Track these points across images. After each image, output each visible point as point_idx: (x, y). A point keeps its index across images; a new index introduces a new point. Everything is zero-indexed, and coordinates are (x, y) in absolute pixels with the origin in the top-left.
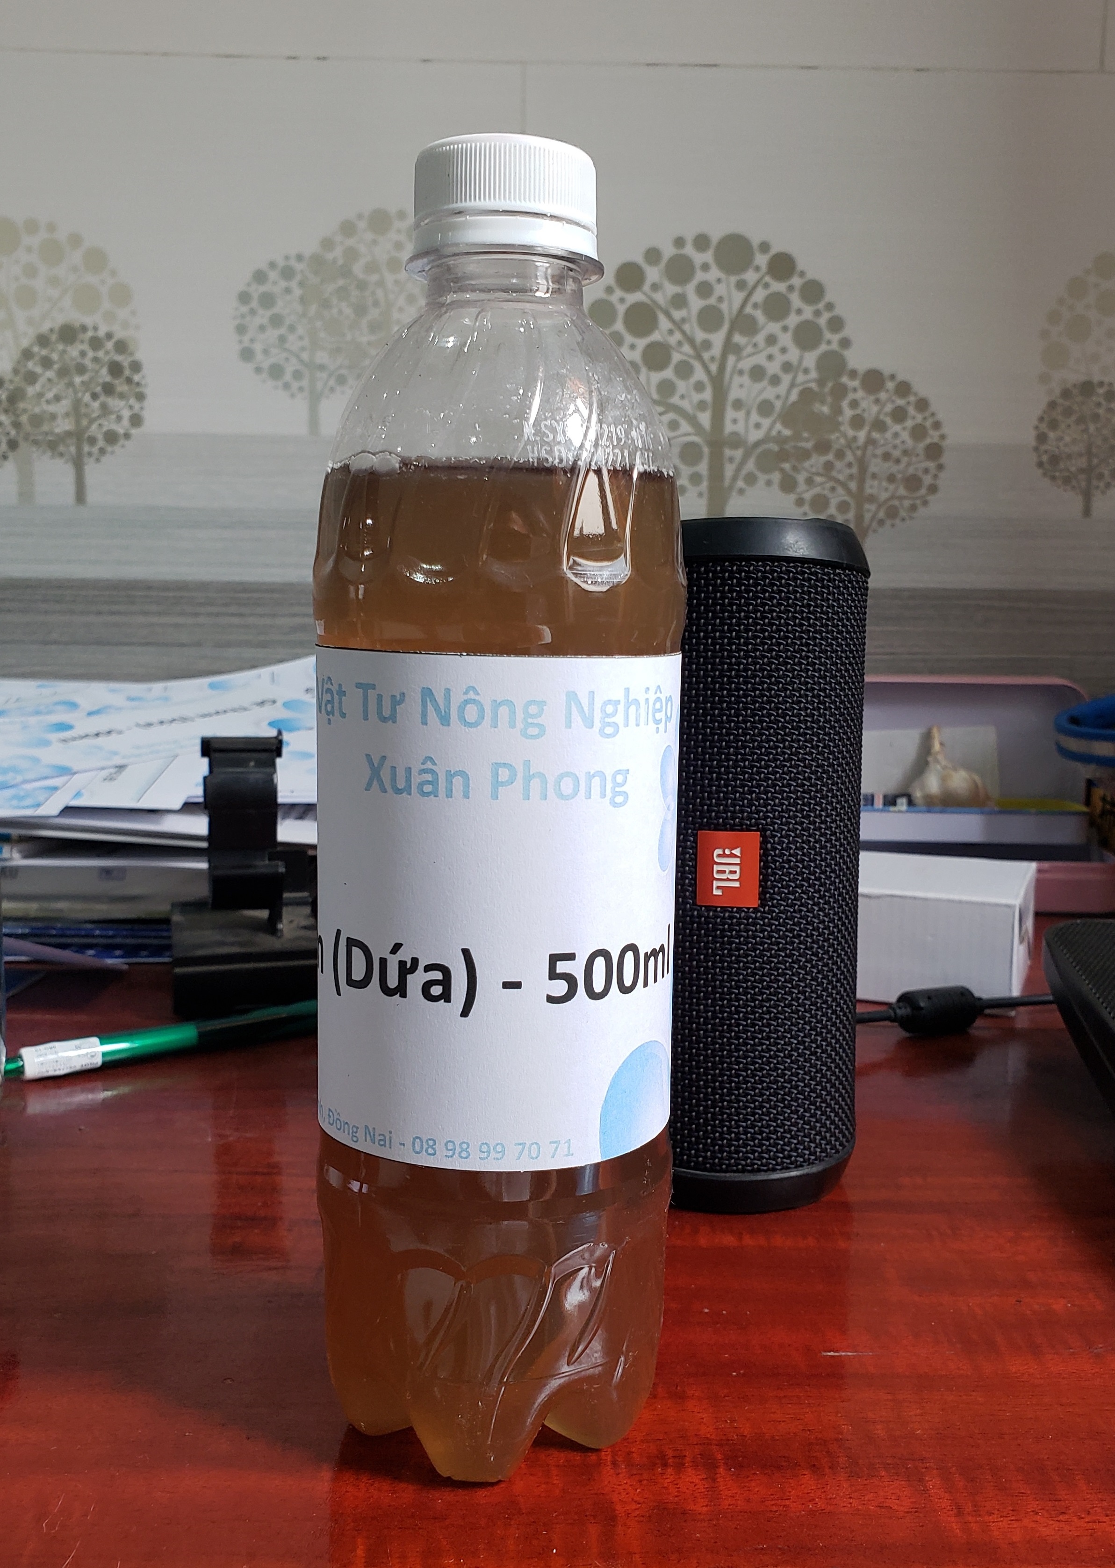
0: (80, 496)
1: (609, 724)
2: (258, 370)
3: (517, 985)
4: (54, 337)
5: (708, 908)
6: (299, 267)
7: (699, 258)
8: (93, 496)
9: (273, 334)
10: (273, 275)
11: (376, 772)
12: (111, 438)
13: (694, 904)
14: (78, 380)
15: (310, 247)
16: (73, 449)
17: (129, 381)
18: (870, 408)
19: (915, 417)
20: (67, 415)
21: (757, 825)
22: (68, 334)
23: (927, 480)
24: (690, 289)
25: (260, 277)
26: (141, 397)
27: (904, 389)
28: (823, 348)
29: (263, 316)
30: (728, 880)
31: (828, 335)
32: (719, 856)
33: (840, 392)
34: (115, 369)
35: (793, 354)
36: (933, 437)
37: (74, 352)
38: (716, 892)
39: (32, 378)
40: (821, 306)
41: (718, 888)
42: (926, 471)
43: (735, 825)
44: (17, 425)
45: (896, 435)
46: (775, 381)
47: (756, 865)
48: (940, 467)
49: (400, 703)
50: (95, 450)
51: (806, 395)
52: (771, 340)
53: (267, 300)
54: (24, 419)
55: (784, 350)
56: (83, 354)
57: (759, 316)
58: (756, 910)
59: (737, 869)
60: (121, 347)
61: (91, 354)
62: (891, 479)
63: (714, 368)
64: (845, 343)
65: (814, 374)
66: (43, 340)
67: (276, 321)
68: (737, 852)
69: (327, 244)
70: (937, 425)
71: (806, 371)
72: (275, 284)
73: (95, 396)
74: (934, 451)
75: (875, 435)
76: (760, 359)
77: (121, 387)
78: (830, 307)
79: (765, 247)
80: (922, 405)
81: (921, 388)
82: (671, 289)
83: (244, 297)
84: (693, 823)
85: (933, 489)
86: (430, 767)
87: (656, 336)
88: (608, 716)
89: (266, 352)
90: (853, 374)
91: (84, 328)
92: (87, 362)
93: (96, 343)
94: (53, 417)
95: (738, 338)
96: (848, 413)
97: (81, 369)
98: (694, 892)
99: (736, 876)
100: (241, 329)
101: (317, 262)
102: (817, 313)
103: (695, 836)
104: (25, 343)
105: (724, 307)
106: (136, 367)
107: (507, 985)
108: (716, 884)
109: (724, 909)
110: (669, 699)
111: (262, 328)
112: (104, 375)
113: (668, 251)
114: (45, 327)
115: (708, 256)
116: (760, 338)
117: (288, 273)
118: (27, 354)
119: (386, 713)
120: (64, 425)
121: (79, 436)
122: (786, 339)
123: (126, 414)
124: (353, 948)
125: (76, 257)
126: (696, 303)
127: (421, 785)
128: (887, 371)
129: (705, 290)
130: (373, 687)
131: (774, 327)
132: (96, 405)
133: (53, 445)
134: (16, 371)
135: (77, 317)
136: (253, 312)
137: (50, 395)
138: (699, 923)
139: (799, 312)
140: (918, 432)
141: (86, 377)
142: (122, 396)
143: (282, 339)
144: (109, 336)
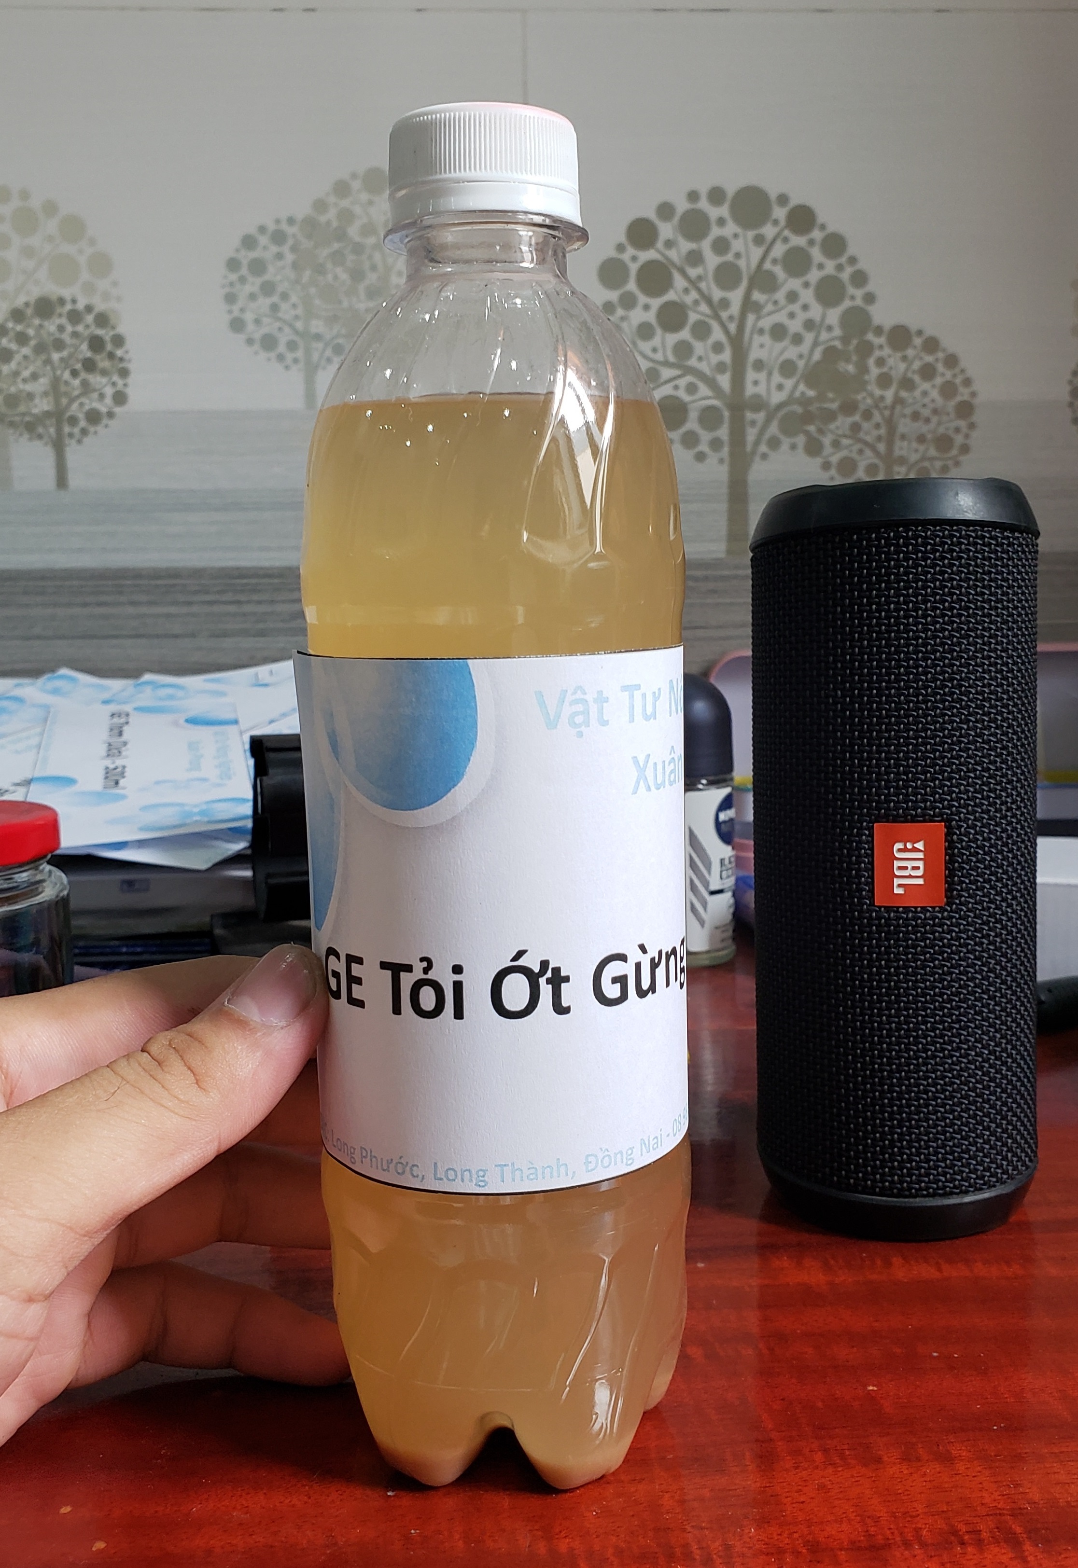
0: (62, 481)
2: (250, 341)
4: (29, 311)
5: (888, 909)
6: (290, 230)
7: (714, 212)
8: (75, 480)
9: (264, 303)
10: (263, 240)
12: (94, 417)
13: (872, 904)
14: (56, 356)
15: (302, 209)
16: (52, 430)
17: (111, 356)
18: (897, 366)
19: (944, 374)
20: (46, 394)
21: (941, 815)
22: (45, 307)
23: (959, 439)
24: (706, 246)
25: (249, 242)
26: (124, 373)
27: (932, 344)
28: (847, 304)
29: (253, 284)
30: (910, 876)
31: (851, 290)
32: (900, 850)
33: (866, 349)
34: (96, 344)
35: (816, 311)
36: (964, 394)
37: (51, 327)
38: (898, 891)
40: (843, 260)
41: (900, 886)
42: (957, 430)
45: (925, 393)
46: (797, 339)
47: (942, 858)
48: (972, 426)
50: (76, 430)
51: (830, 353)
52: (792, 297)
53: (258, 267)
55: (805, 307)
56: (61, 328)
57: (779, 271)
58: (942, 910)
59: (920, 864)
60: (102, 320)
61: (69, 328)
62: (921, 439)
63: (733, 327)
64: (870, 298)
65: (837, 332)
66: (17, 315)
67: (268, 289)
68: (920, 845)
69: (320, 205)
70: (967, 382)
71: (830, 328)
72: (266, 250)
73: (74, 373)
74: (965, 410)
75: (904, 394)
76: (781, 317)
77: (103, 363)
78: (853, 260)
79: (783, 200)
80: (952, 361)
81: (950, 343)
82: (685, 246)
83: (233, 264)
84: (869, 814)
85: (965, 449)
87: (671, 296)
89: (257, 322)
90: (879, 331)
91: (62, 301)
92: (66, 337)
93: (75, 317)
94: (30, 396)
95: (757, 296)
96: (875, 371)
97: (59, 345)
98: (872, 891)
99: (920, 873)
100: (230, 298)
101: (310, 225)
102: (840, 268)
103: (871, 829)
105: (742, 263)
106: (119, 341)
108: (897, 882)
109: (907, 909)
111: (252, 297)
112: (85, 350)
113: (682, 206)
114: (20, 301)
115: (724, 211)
116: (781, 295)
117: (279, 237)
120: (43, 405)
121: (58, 416)
122: (807, 296)
123: (109, 391)
125: (51, 226)
126: (712, 260)
128: (913, 327)
129: (721, 246)
131: (794, 284)
132: (76, 382)
133: (31, 427)
135: (53, 290)
136: (242, 280)
137: (26, 374)
139: (821, 266)
140: (948, 390)
141: (65, 353)
142: (104, 373)
143: (275, 308)
144: (89, 309)
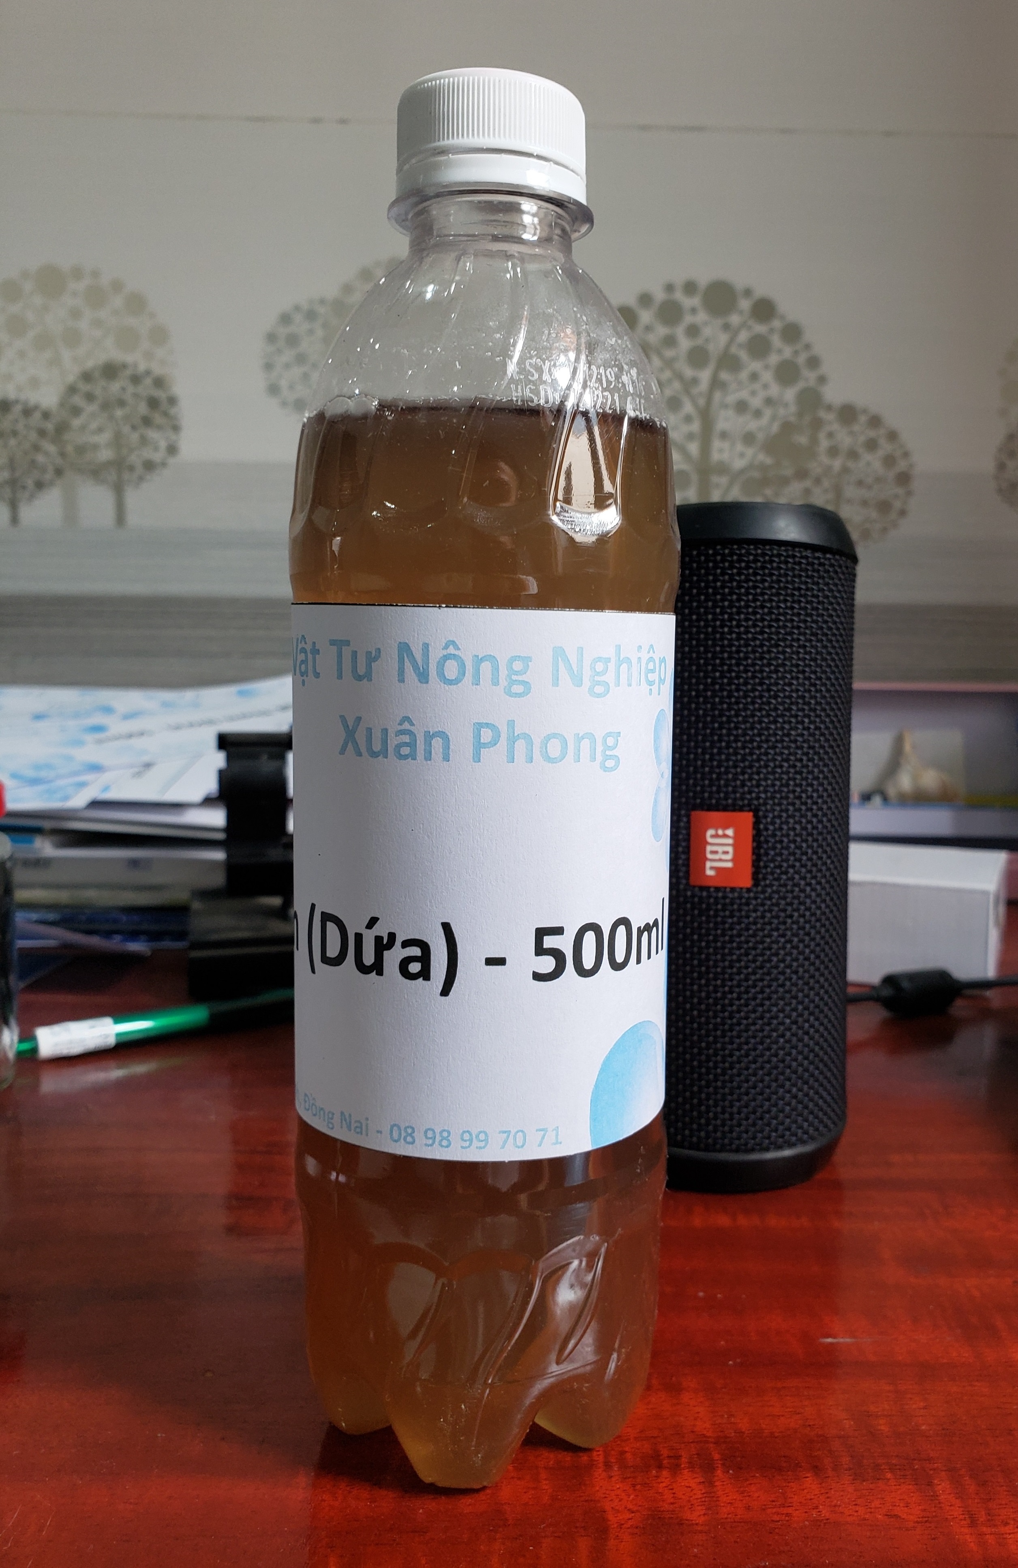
0: (120, 518)
1: (598, 683)
2: (284, 404)
3: (501, 962)
4: (97, 374)
5: (702, 888)
6: (321, 310)
7: (688, 302)
8: (133, 519)
9: (297, 371)
10: (298, 318)
11: (350, 734)
12: (149, 466)
13: (687, 884)
14: (119, 413)
15: (331, 291)
16: (114, 476)
17: (166, 414)
18: (844, 439)
19: (886, 447)
20: (109, 445)
21: (749, 805)
22: (111, 371)
23: (897, 504)
24: (680, 332)
25: (285, 319)
26: (176, 428)
27: (875, 421)
28: (801, 385)
30: (721, 860)
31: (806, 373)
32: (712, 836)
33: (817, 424)
34: (153, 403)
35: (774, 390)
36: (902, 465)
37: (115, 387)
38: (710, 873)
39: (76, 411)
40: (800, 346)
41: (712, 868)
42: (896, 496)
43: (727, 805)
44: (63, 455)
45: (868, 464)
46: (758, 414)
47: (749, 845)
48: (909, 493)
49: (376, 659)
50: (134, 477)
51: (787, 428)
52: (754, 377)
53: (293, 340)
54: (69, 449)
55: (766, 386)
56: (123, 389)
57: (743, 355)
58: (749, 890)
59: (730, 849)
60: (159, 382)
61: (131, 389)
62: (865, 503)
63: (702, 402)
64: (822, 380)
65: (793, 409)
66: (87, 377)
67: (301, 359)
68: (730, 832)
69: (347, 289)
70: (906, 455)
71: (786, 405)
72: (300, 326)
73: (134, 428)
74: (904, 479)
75: (850, 464)
76: (744, 394)
77: (158, 419)
78: (808, 347)
79: (748, 293)
80: (893, 436)
81: (892, 420)
82: (662, 331)
83: (271, 338)
84: (687, 803)
85: (903, 513)
86: (407, 728)
88: (598, 674)
89: (291, 387)
90: (829, 408)
91: (124, 366)
92: (127, 396)
93: (136, 379)
94: (96, 447)
95: (724, 376)
96: (824, 443)
98: (688, 873)
99: (729, 857)
100: (268, 367)
101: (339, 306)
102: (796, 353)
103: (688, 816)
104: (71, 378)
105: (711, 347)
106: (172, 401)
107: (490, 962)
108: (708, 864)
109: (717, 889)
110: (663, 660)
111: (287, 366)
112: (143, 409)
113: (660, 295)
114: (90, 364)
115: (695, 301)
116: (744, 375)
117: (311, 315)
118: (72, 390)
119: (361, 670)
120: (105, 455)
121: (120, 465)
122: (767, 376)
123: (163, 444)
124: (328, 923)
125: (118, 301)
126: (685, 344)
127: (399, 747)
128: (860, 406)
129: (693, 331)
130: (347, 643)
131: (755, 366)
132: (135, 436)
133: (96, 473)
134: (62, 405)
135: (118, 356)
136: (279, 351)
137: (94, 426)
138: (693, 903)
139: (780, 351)
140: (889, 461)
141: (126, 411)
142: (160, 428)
143: (306, 376)
144: (148, 373)
